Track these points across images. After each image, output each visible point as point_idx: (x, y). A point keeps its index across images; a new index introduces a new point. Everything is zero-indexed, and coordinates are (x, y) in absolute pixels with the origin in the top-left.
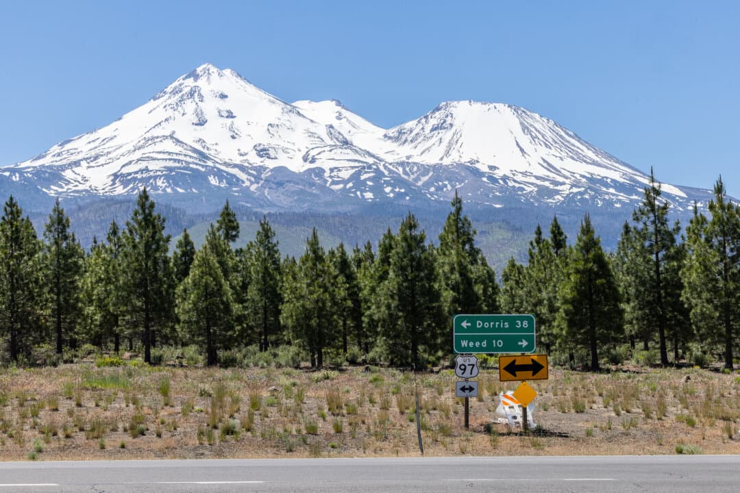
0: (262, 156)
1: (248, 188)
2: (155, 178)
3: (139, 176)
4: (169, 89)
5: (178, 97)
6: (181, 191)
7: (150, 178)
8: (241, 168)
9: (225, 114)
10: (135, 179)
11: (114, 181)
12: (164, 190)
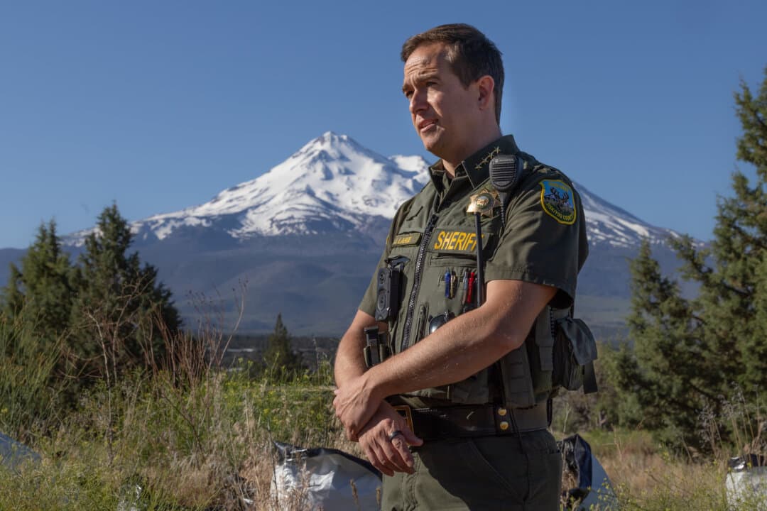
0: (367, 204)
1: (358, 230)
2: (299, 224)
3: (288, 222)
4: (304, 149)
5: (311, 158)
6: (315, 233)
7: (294, 224)
8: (354, 215)
9: (343, 171)
10: (285, 225)
11: (272, 224)
12: (304, 232)
